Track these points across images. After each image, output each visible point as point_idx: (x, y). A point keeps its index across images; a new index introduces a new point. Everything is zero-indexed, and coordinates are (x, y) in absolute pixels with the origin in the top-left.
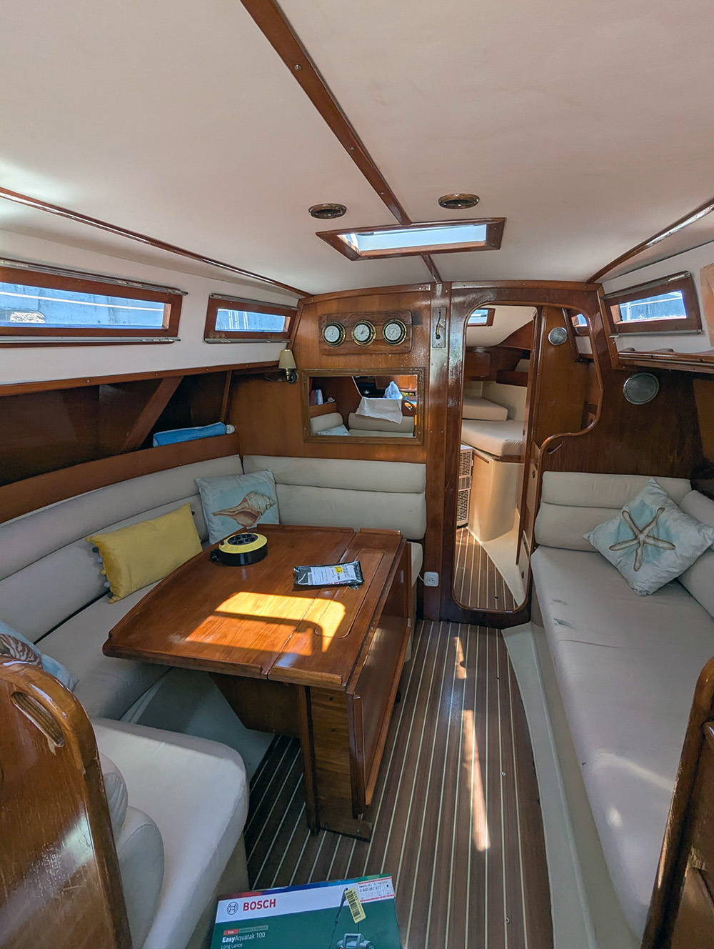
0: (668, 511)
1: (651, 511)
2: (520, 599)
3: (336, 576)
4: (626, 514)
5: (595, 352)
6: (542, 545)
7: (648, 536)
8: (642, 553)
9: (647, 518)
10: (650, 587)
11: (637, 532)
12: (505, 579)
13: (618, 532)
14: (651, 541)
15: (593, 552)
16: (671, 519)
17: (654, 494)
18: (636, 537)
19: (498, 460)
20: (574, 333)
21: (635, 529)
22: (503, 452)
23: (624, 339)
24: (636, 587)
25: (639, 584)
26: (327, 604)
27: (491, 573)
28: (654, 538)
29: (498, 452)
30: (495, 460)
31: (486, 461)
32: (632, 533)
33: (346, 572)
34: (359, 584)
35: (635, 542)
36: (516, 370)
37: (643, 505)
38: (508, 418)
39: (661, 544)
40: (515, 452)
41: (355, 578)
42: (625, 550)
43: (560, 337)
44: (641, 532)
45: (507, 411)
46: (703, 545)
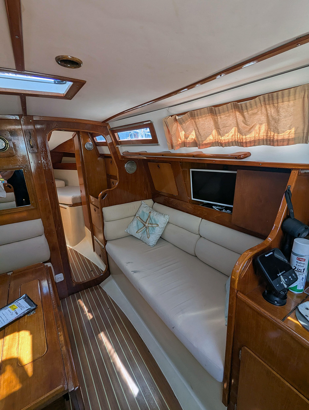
0: (152, 213)
1: (147, 214)
2: (103, 267)
3: (14, 313)
4: (138, 218)
5: (111, 153)
6: (109, 240)
7: (148, 224)
8: (149, 231)
9: (146, 217)
10: (155, 243)
11: (144, 223)
12: (91, 261)
13: (138, 226)
14: (150, 225)
15: (129, 236)
16: (154, 215)
17: (145, 207)
18: (145, 225)
19: (71, 206)
20: (96, 144)
21: (143, 223)
22: (73, 202)
23: (123, 147)
24: (150, 244)
25: (151, 243)
26: (17, 337)
27: (84, 260)
28: (151, 224)
29: (70, 203)
30: (70, 207)
31: (65, 208)
32: (142, 224)
33: (20, 306)
34: (34, 309)
35: (145, 227)
36: (62, 162)
37: (143, 212)
38: (66, 185)
39: (154, 225)
40: (79, 201)
41: (30, 307)
42: (142, 232)
43: (91, 146)
44: (146, 223)
45: (64, 182)
46: (166, 222)
